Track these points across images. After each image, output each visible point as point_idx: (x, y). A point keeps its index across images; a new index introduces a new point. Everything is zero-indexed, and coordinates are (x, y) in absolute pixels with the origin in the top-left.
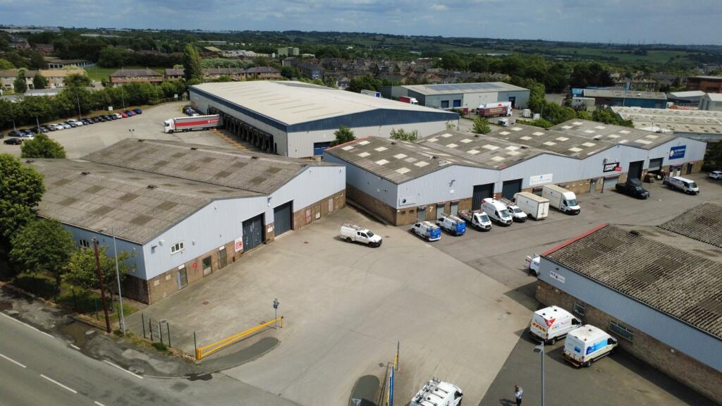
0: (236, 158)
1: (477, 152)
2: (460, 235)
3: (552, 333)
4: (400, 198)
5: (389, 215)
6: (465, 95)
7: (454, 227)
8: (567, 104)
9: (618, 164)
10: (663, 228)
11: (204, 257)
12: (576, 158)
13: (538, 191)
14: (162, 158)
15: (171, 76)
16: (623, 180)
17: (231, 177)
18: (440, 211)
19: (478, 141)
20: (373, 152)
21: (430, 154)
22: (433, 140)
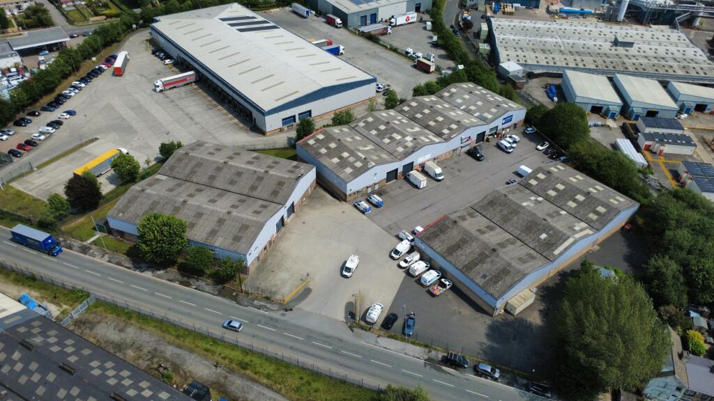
1: (389, 141)
2: (380, 207)
4: (348, 188)
5: (343, 197)
6: (379, 9)
7: (377, 204)
9: (470, 137)
10: (472, 209)
11: (264, 247)
12: (446, 140)
13: (422, 166)
14: (210, 173)
16: (472, 145)
17: (259, 189)
18: (369, 190)
19: (391, 130)
20: (328, 148)
21: (363, 152)
22: (362, 124)
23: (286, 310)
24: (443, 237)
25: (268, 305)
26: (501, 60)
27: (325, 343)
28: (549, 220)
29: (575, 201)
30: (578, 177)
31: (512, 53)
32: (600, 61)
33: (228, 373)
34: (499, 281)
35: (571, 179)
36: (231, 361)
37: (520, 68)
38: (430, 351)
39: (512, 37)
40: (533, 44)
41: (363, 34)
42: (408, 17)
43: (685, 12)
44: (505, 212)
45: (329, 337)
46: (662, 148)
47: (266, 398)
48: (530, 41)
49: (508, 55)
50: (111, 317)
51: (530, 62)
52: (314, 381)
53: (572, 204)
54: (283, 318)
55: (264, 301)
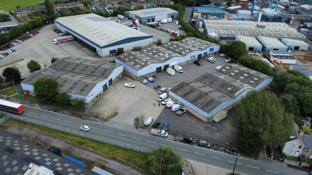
0: (94, 66)
2: (153, 82)
3: (170, 106)
4: (138, 74)
5: (136, 78)
6: (156, 16)
9: (194, 56)
11: (96, 96)
13: (173, 67)
14: (73, 67)
15: (40, 9)
16: (196, 60)
17: (95, 73)
18: (148, 75)
19: (158, 52)
20: (129, 59)
21: (145, 59)
22: (145, 51)
23: (105, 121)
24: (182, 90)
25: (96, 119)
26: (208, 32)
27: (123, 134)
28: (232, 82)
29: (243, 76)
30: (244, 68)
31: (213, 30)
32: (251, 33)
33: (73, 146)
34: (209, 105)
35: (241, 68)
36: (75, 141)
37: (217, 35)
38: (176, 137)
39: (213, 25)
40: (222, 28)
41: (148, 25)
42: (168, 20)
43: (286, 17)
44: (211, 80)
45: (125, 132)
46: (281, 61)
47: (91, 156)
48: (221, 26)
49: (211, 31)
50: (16, 124)
51: (221, 33)
52: (117, 149)
53: (243, 78)
54: (103, 124)
55: (95, 118)
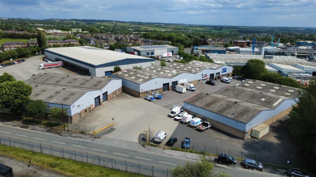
0: (85, 78)
1: (163, 73)
2: (160, 99)
3: (187, 121)
4: (141, 89)
5: (137, 94)
6: (155, 50)
7: (158, 97)
8: (192, 53)
9: (206, 75)
10: (215, 93)
11: (85, 109)
12: (194, 73)
13: (183, 84)
14: (57, 80)
15: (31, 44)
16: (208, 80)
17: (86, 84)
18: (153, 92)
19: (163, 69)
20: (129, 74)
21: (148, 74)
22: (148, 69)
23: (95, 138)
24: (201, 100)
25: (82, 136)
26: (214, 61)
27: (123, 153)
31: (219, 60)
33: (38, 169)
34: (244, 115)
36: (43, 163)
38: (204, 156)
39: (217, 57)
40: (227, 58)
42: (168, 54)
43: (290, 52)
44: (236, 93)
45: (126, 150)
51: (228, 62)
52: (112, 174)
53: (274, 91)
54: (92, 142)
55: (79, 134)
